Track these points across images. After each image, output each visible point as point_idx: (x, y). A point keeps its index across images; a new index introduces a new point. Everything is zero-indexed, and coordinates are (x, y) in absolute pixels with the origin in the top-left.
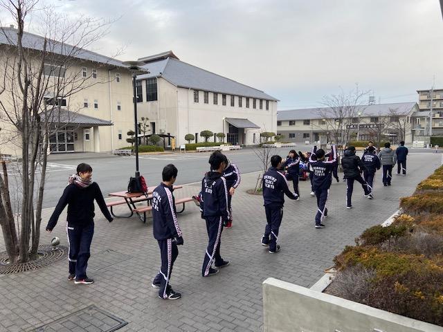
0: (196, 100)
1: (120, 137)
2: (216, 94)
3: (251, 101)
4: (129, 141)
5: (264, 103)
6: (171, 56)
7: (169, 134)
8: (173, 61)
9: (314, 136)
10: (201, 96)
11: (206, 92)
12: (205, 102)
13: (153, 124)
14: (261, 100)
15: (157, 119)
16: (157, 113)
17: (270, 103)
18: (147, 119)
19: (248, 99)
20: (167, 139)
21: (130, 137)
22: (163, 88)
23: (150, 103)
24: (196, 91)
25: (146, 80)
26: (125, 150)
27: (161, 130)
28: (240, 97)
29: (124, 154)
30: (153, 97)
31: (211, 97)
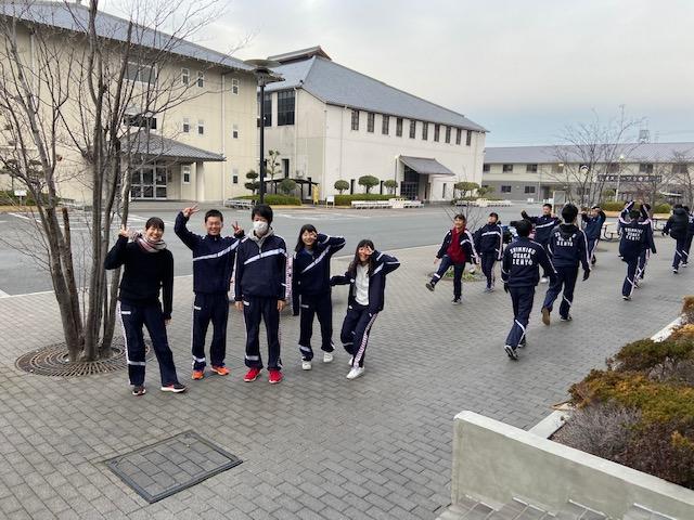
0: (355, 126)
1: (235, 180)
2: (386, 117)
3: (443, 131)
4: (248, 186)
5: (464, 135)
6: (319, 54)
7: (310, 179)
8: (322, 63)
9: (543, 191)
10: (363, 119)
11: (372, 114)
12: (369, 131)
13: (287, 162)
14: (459, 130)
15: (293, 154)
16: (292, 145)
17: (473, 135)
18: (278, 153)
19: (437, 127)
20: (306, 186)
21: (250, 181)
22: (304, 105)
23: (283, 128)
24: (356, 111)
25: (279, 92)
26: (243, 201)
27: (297, 173)
28: (426, 123)
29: (241, 207)
30: (287, 118)
31: (379, 121)
